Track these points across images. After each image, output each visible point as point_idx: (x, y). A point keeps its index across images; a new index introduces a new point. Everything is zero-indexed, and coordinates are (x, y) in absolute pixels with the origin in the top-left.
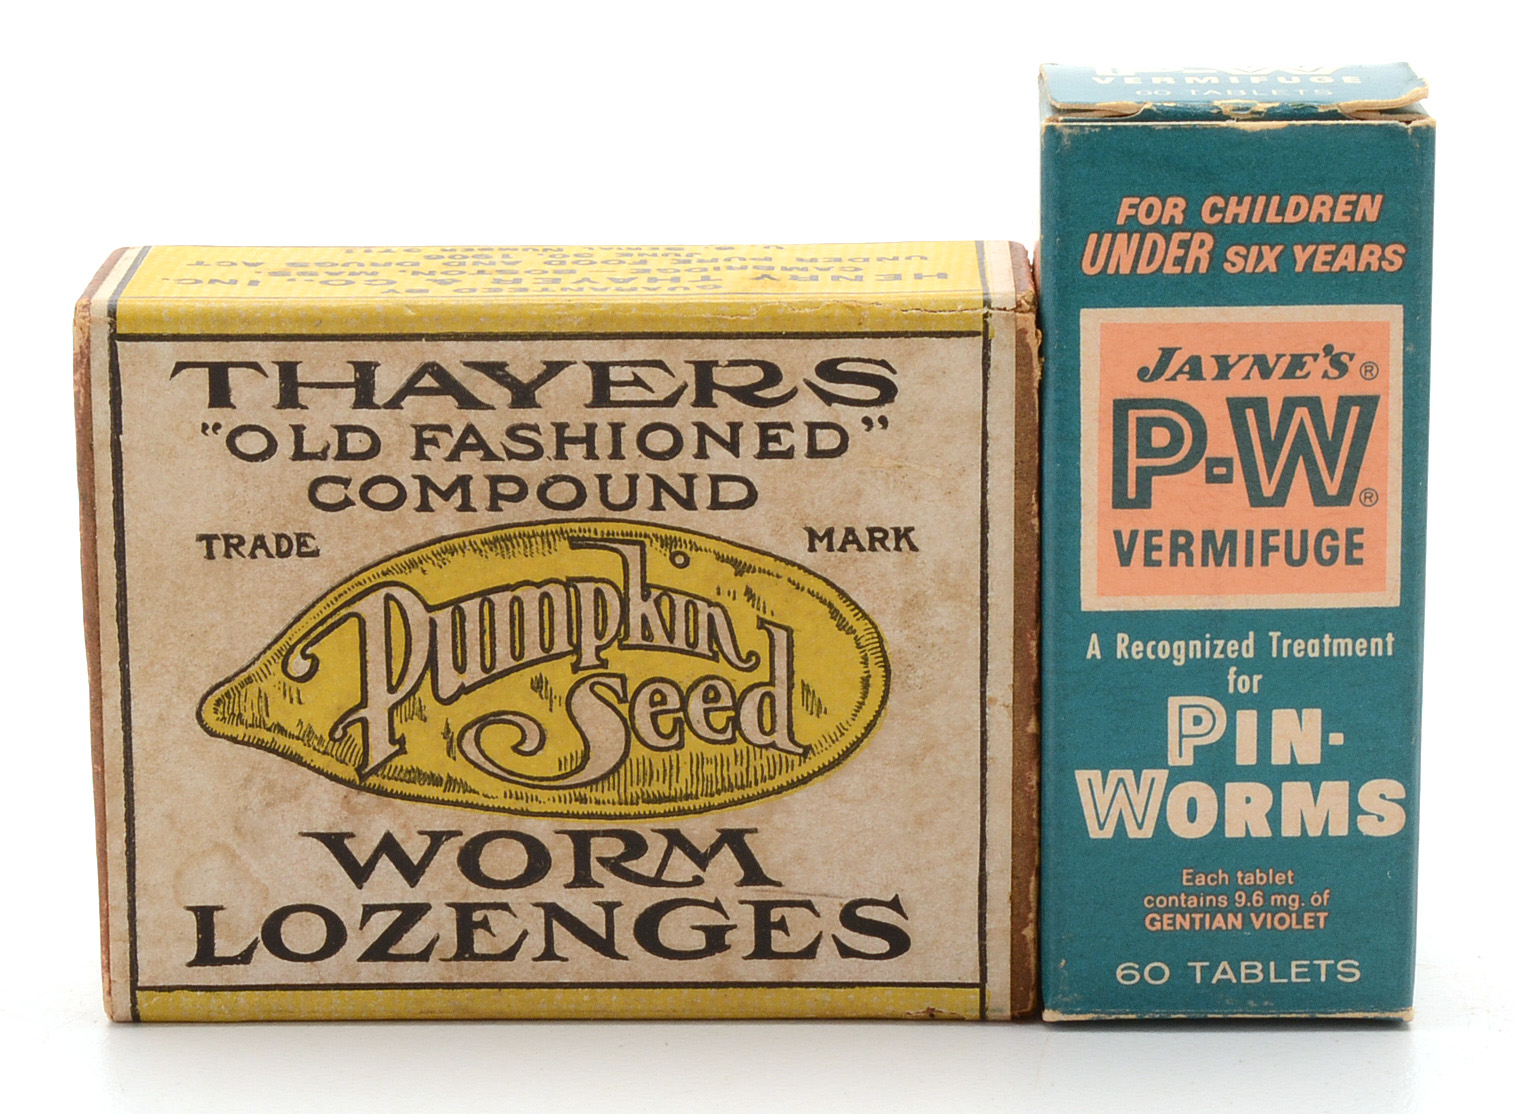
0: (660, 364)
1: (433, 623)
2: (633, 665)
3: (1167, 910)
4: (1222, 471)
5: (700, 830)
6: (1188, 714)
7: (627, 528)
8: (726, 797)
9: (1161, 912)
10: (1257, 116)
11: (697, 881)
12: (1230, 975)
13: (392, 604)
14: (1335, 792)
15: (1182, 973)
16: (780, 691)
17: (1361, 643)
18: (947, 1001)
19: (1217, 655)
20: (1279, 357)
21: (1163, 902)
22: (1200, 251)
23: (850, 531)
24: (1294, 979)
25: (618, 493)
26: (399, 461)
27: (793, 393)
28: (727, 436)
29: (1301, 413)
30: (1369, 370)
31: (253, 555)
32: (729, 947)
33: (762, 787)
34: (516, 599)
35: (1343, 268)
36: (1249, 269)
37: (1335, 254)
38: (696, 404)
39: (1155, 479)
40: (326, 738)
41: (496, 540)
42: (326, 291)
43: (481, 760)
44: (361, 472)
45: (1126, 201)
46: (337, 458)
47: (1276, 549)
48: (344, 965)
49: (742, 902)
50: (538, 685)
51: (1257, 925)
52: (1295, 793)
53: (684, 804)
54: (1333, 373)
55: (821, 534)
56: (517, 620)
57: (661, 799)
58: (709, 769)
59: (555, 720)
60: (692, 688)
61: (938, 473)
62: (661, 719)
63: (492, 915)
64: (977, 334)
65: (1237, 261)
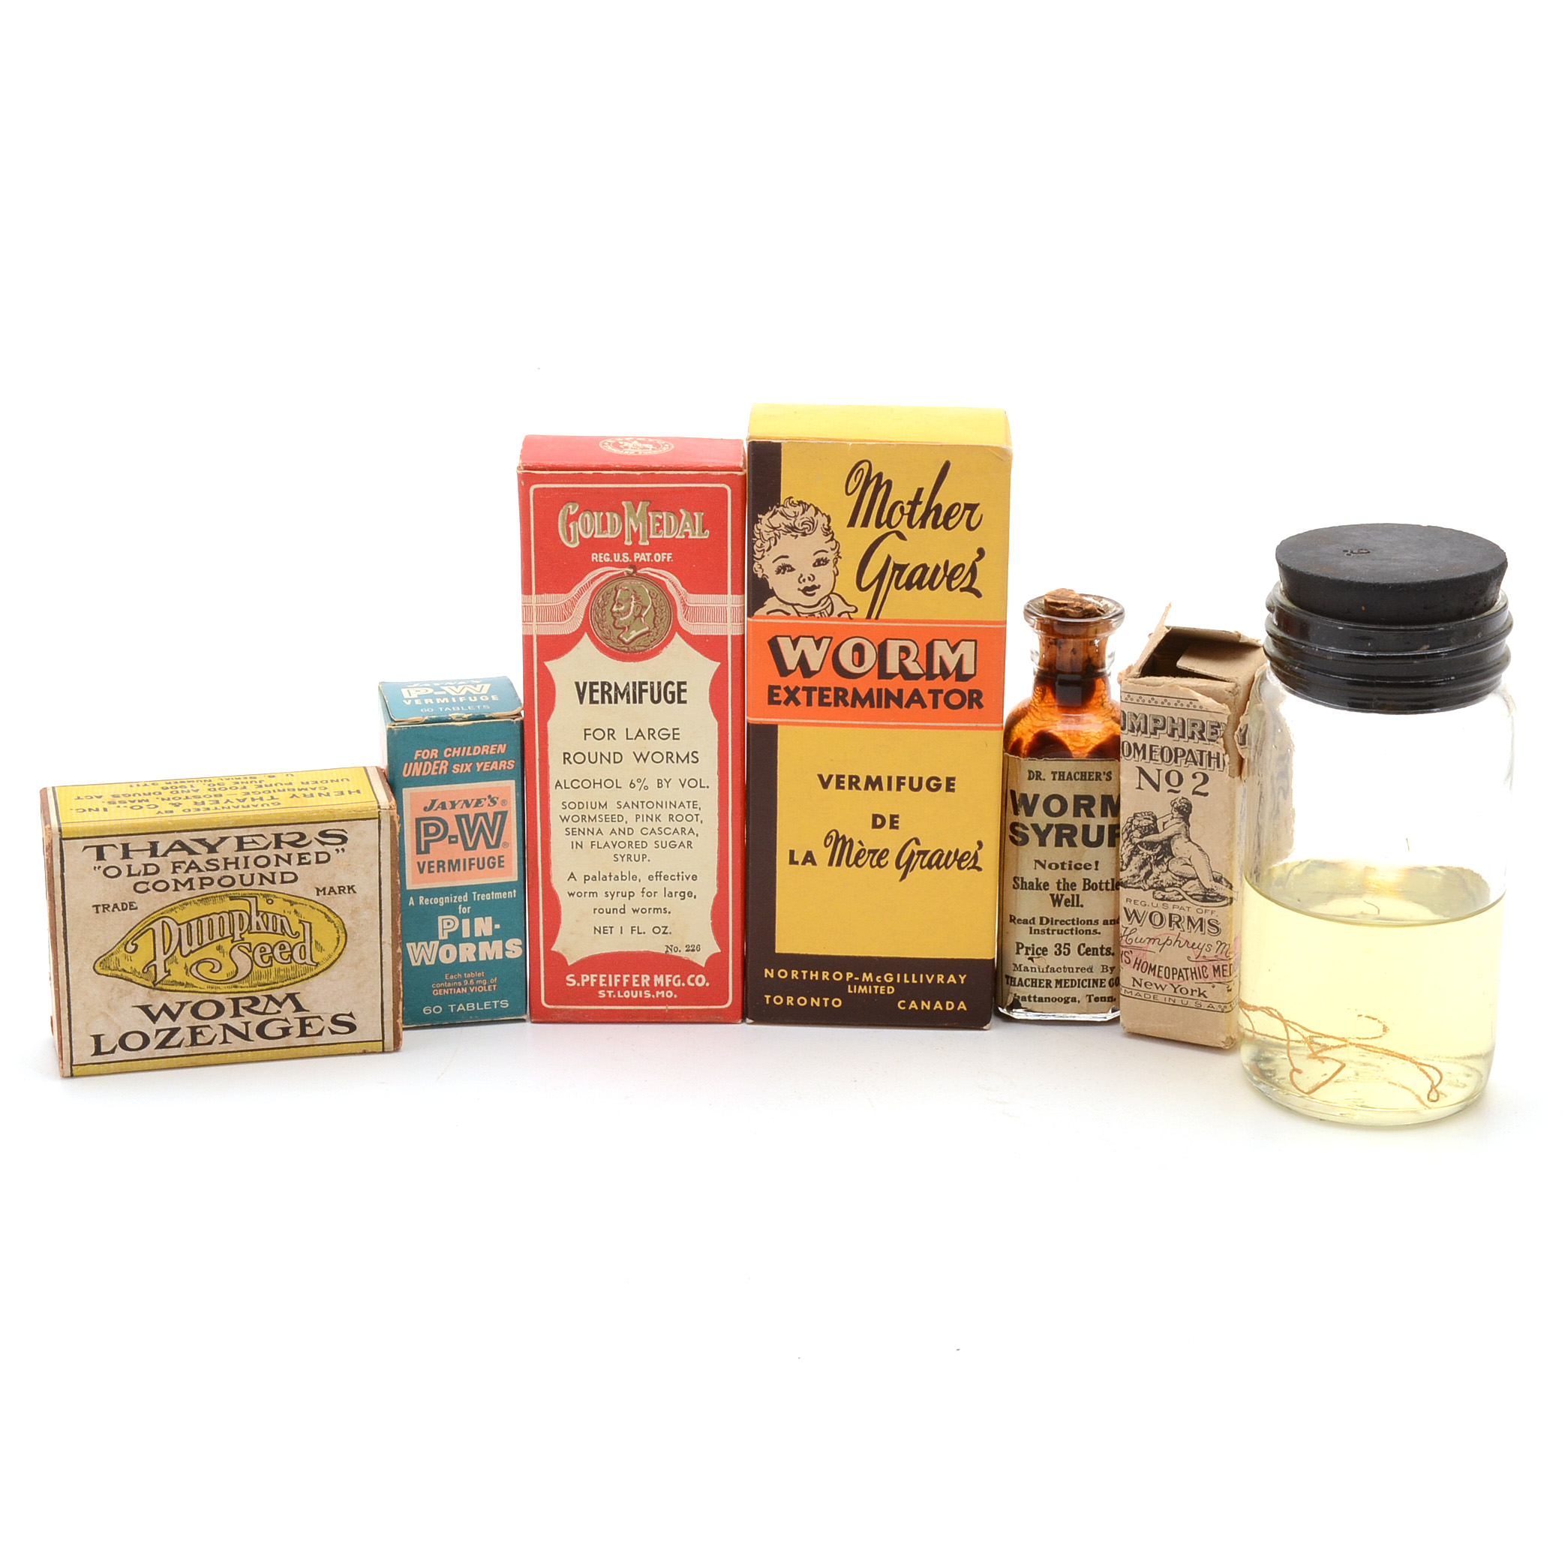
0: (262, 835)
1: (180, 930)
2: (253, 939)
3: (440, 988)
4: (454, 839)
5: (278, 995)
6: (445, 922)
7: (251, 892)
8: (288, 982)
9: (438, 989)
10: (465, 720)
11: (279, 1012)
12: (463, 1009)
13: (165, 924)
14: (497, 944)
15: (446, 1009)
16: (307, 944)
17: (505, 893)
18: (370, 1047)
19: (455, 901)
20: (473, 800)
21: (439, 985)
22: (444, 766)
23: (332, 888)
24: (485, 1008)
25: (247, 880)
26: (167, 875)
27: (311, 842)
28: (286, 858)
29: (481, 818)
30: (504, 802)
31: (113, 911)
32: (290, 1034)
33: (301, 978)
34: (211, 919)
35: (494, 769)
36: (461, 772)
37: (491, 765)
38: (275, 848)
39: (431, 844)
40: (141, 972)
41: (203, 899)
42: (134, 814)
43: (198, 976)
44: (152, 879)
45: (417, 752)
46: (144, 875)
47: (474, 864)
48: (150, 1050)
49: (295, 1018)
50: (219, 948)
51: (472, 991)
52: (484, 946)
53: (273, 986)
54: (491, 804)
55: (321, 889)
56: (211, 926)
57: (265, 985)
58: (282, 973)
59: (225, 960)
60: (275, 946)
61: (363, 866)
62: (264, 957)
63: (203, 1029)
64: (375, 818)
65: (457, 769)
